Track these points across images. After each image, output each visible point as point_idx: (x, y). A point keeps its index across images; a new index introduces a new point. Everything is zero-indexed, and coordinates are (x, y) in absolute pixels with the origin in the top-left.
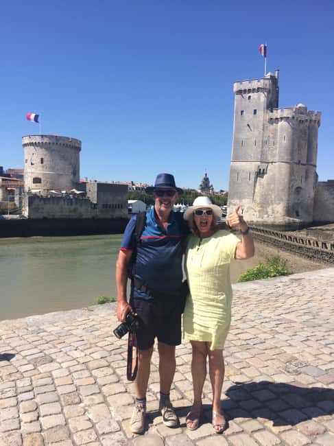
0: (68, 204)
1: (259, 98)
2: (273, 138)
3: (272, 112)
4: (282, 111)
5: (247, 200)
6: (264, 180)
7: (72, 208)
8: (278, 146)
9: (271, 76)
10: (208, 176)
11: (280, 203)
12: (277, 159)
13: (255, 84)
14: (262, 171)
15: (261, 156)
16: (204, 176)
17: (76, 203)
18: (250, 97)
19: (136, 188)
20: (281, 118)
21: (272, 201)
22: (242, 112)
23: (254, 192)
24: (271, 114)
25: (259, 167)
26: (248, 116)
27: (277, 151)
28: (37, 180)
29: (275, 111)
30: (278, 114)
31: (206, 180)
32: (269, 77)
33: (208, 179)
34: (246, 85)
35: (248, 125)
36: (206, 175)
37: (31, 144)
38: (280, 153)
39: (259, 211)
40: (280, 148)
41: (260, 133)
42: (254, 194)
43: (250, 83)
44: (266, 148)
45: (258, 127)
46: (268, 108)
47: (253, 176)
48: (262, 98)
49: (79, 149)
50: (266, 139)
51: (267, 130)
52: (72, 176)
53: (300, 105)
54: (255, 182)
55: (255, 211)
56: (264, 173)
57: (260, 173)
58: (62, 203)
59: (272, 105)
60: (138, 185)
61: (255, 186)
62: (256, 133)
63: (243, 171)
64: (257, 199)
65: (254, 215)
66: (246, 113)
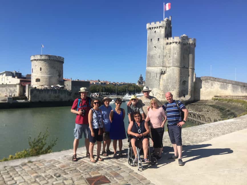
0: (54, 94)
1: (160, 32)
2: (169, 54)
3: (168, 39)
4: (173, 38)
5: (155, 88)
6: (164, 76)
7: (56, 95)
8: (172, 58)
10: (142, 76)
11: (174, 90)
12: (171, 65)
13: (158, 24)
14: (163, 72)
15: (163, 64)
16: (140, 76)
17: (59, 93)
18: (155, 31)
20: (173, 42)
21: (169, 89)
22: (151, 39)
23: (159, 84)
24: (167, 40)
25: (161, 70)
26: (155, 42)
27: (171, 61)
28: (38, 80)
29: (169, 38)
30: (171, 40)
31: (141, 78)
32: (166, 20)
33: (142, 77)
34: (153, 25)
35: (155, 47)
36: (141, 75)
37: (35, 60)
38: (173, 62)
39: (163, 95)
40: (173, 59)
41: (162, 51)
42: (159, 85)
44: (165, 59)
45: (160, 48)
46: (165, 37)
47: (158, 75)
48: (163, 31)
49: (63, 62)
50: (165, 54)
51: (165, 49)
52: (58, 77)
53: (184, 35)
54: (160, 78)
55: (161, 95)
56: (164, 73)
57: (162, 73)
58: (50, 92)
59: (168, 35)
61: (160, 81)
62: (160, 51)
63: (153, 72)
64: (162, 88)
65: (159, 97)
66: (154, 40)
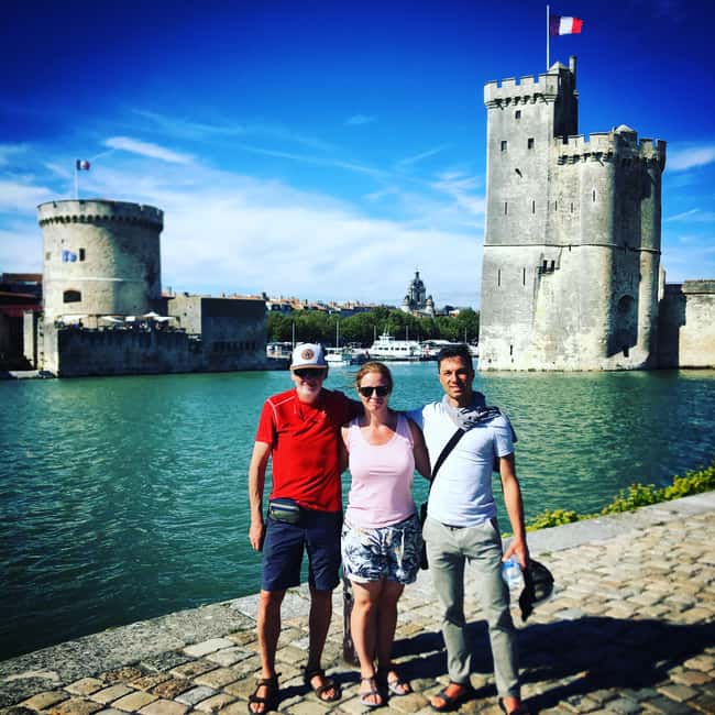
0: (141, 346)
1: (538, 115)
2: (571, 196)
3: (565, 142)
4: (586, 140)
5: (519, 325)
6: (552, 280)
7: (151, 351)
8: (579, 211)
9: (560, 70)
10: (421, 277)
11: (588, 331)
12: (578, 239)
13: (529, 86)
14: (549, 265)
15: (547, 232)
16: (414, 277)
17: (159, 343)
18: (518, 114)
19: (273, 306)
20: (586, 155)
21: (571, 327)
22: (504, 143)
23: (535, 308)
24: (562, 146)
25: (542, 255)
26: (517, 151)
27: (579, 224)
28: (72, 296)
29: (571, 140)
30: (576, 145)
31: (418, 286)
32: (557, 72)
33: (421, 283)
34: (509, 88)
35: (517, 171)
36: (417, 274)
37: (59, 219)
38: (586, 226)
39: (547, 349)
40: (585, 216)
41: (542, 188)
42: (534, 313)
43: (518, 83)
44: (556, 217)
45: (537, 176)
46: (556, 134)
47: (532, 276)
48: (546, 113)
49: (159, 228)
50: (554, 199)
51: (556, 179)
52: (145, 285)
53: (622, 128)
54: (536, 287)
55: (539, 349)
56: (552, 269)
57: (546, 269)
58: (129, 342)
59: (565, 127)
60: (278, 301)
61: (535, 296)
62: (535, 186)
63: (511, 266)
64: (544, 326)
65: (535, 356)
66: (514, 145)
